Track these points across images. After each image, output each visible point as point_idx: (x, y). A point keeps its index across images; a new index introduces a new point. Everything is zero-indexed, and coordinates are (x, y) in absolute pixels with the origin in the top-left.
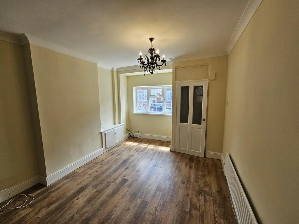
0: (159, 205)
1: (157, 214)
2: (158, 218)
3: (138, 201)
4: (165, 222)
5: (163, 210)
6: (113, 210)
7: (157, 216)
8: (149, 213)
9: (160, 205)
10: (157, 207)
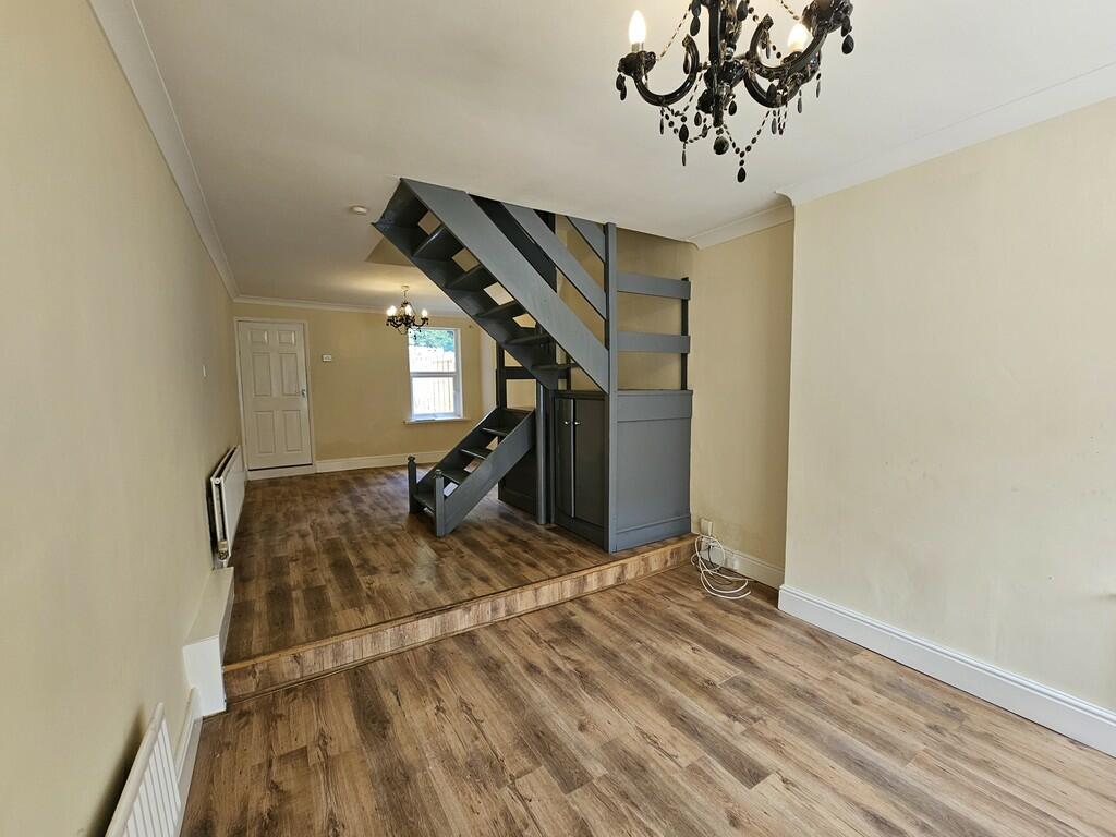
0: (530, 821)
1: (506, 791)
2: (492, 786)
3: (599, 766)
4: (464, 795)
5: (501, 820)
6: (608, 699)
7: (499, 786)
8: (527, 772)
9: (527, 826)
10: (527, 809)
